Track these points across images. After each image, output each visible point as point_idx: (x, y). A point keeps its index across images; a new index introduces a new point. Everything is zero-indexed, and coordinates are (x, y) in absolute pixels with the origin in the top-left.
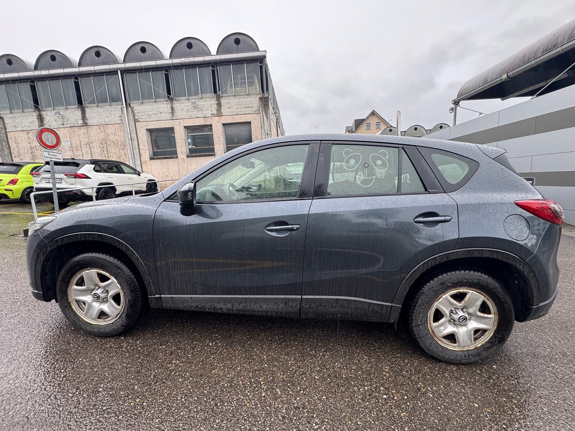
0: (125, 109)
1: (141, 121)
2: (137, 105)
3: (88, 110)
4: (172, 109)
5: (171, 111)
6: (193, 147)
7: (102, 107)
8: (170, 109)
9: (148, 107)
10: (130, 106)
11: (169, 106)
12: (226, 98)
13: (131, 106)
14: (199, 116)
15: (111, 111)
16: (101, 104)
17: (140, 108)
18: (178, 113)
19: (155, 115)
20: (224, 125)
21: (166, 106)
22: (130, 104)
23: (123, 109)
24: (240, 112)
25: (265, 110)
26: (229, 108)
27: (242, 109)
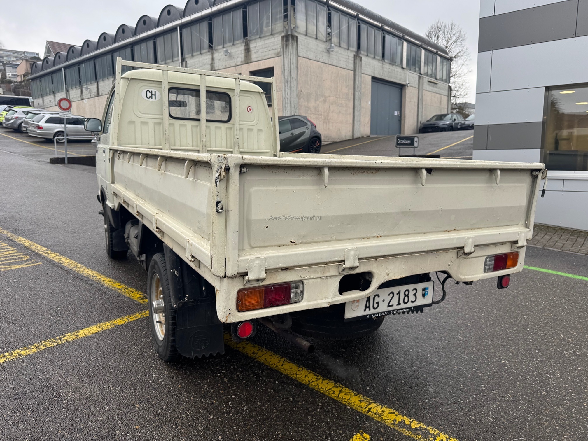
0: (180, 64)
2: (190, 58)
4: (213, 59)
5: (211, 63)
8: (210, 60)
9: (197, 60)
11: (210, 57)
12: (253, 42)
13: (186, 60)
14: (232, 65)
17: (192, 61)
18: (217, 64)
20: (251, 73)
21: (207, 57)
24: (265, 56)
25: (286, 52)
26: (255, 53)
27: (266, 53)
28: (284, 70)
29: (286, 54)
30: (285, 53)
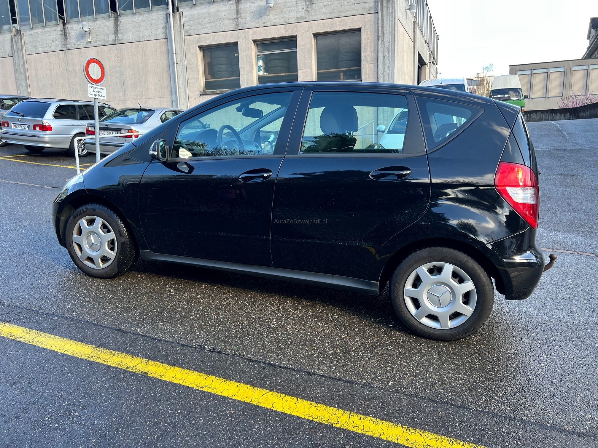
0: (171, 15)
1: (192, 33)
2: (187, 9)
3: (123, 20)
4: (238, 12)
5: (235, 17)
6: (266, 73)
7: (140, 15)
8: (234, 12)
9: (204, 11)
10: (178, 11)
11: (234, 7)
13: (180, 10)
14: (277, 22)
15: (153, 19)
16: (140, 10)
17: (192, 13)
18: (247, 19)
19: (212, 24)
20: (315, 35)
21: (226, 8)
22: (178, 8)
23: (168, 15)
24: (344, 12)
25: (387, 7)
26: (325, 6)
27: (346, 7)
28: (383, 33)
29: (387, 10)
30: (385, 9)
